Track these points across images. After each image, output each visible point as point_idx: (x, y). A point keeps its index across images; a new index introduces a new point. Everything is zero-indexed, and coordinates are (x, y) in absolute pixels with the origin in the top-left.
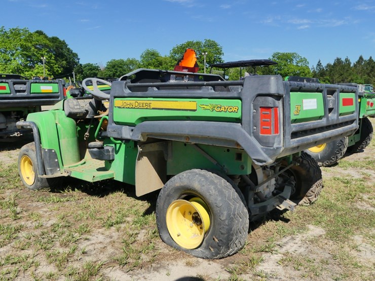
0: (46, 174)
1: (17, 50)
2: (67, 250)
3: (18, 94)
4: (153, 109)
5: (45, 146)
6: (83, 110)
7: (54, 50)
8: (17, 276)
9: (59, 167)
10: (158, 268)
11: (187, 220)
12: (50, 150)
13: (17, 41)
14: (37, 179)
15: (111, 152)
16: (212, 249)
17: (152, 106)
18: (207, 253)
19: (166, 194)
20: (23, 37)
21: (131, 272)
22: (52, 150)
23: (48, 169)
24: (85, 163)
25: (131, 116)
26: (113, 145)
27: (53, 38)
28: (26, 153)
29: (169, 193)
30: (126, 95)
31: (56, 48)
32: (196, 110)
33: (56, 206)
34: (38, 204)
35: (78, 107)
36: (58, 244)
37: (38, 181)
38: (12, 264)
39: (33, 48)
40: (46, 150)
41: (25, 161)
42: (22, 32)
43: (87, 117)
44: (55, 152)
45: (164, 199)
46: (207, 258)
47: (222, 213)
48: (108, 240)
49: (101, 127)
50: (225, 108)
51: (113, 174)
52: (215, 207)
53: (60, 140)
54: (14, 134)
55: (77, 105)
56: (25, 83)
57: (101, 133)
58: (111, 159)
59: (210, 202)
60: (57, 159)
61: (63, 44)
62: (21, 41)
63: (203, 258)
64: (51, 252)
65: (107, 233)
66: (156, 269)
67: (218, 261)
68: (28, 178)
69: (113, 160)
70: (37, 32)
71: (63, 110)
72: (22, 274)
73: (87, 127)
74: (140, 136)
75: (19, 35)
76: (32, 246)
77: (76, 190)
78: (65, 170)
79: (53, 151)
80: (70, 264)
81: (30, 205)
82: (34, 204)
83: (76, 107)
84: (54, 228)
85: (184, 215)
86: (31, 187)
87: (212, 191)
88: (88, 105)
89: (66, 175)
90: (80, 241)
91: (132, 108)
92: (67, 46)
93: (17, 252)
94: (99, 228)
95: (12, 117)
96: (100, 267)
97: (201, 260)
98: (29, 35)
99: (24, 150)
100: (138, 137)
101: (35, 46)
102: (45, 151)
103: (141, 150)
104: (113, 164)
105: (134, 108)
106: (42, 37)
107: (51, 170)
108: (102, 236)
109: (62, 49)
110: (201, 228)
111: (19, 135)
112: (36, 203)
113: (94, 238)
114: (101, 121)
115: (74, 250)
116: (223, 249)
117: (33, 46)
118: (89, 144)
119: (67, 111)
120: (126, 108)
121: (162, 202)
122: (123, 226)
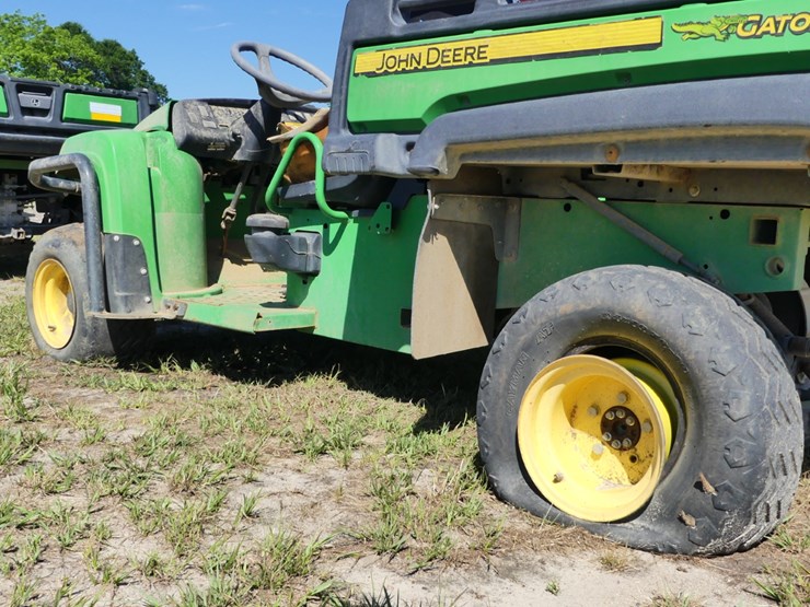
0: (108, 311)
1: (12, 70)
2: (197, 505)
3: (29, 120)
4: (494, 62)
5: (114, 225)
6: (227, 135)
7: (107, 76)
8: (39, 561)
9: (150, 294)
10: (510, 569)
11: (582, 436)
12: (127, 239)
13: (14, 49)
14: (79, 329)
15: (311, 248)
16: (690, 520)
17: (491, 54)
18: (667, 533)
19: (520, 344)
20: (30, 39)
21: (421, 575)
22: (132, 238)
23: (117, 293)
24: (220, 292)
25: (412, 97)
26: (319, 228)
27: (107, 44)
28: (54, 251)
29: (533, 339)
30: (395, 33)
31: (114, 69)
32: (660, 44)
33: (142, 398)
34: (85, 392)
35: (213, 124)
36: (162, 487)
37: (84, 332)
38: (20, 527)
39: (53, 68)
40: (116, 238)
41: (45, 280)
42: (28, 24)
43: (237, 157)
44: (140, 246)
45: (512, 359)
46: (672, 551)
47: (736, 396)
48: (321, 488)
49: (285, 172)
50: (777, 23)
51: (313, 317)
52: (710, 374)
53: (156, 215)
54: (9, 232)
55: (208, 119)
56: (47, 91)
57: (284, 192)
58: (311, 269)
59: (692, 357)
60: (146, 267)
61: (132, 60)
62: (24, 46)
63: (655, 551)
64: (143, 504)
65: (312, 468)
66: (507, 573)
67: (706, 562)
68: (53, 329)
69: (315, 274)
70: (67, 26)
71: (170, 129)
72: (54, 557)
73: (228, 196)
74: (441, 155)
75: (21, 32)
76: (79, 485)
77: (194, 365)
78: (166, 301)
79: (136, 243)
80: (210, 542)
81: (61, 394)
82: (74, 393)
83: (206, 124)
84: (143, 447)
85: (572, 416)
86: (63, 353)
87: (698, 322)
88: (242, 120)
89: (170, 315)
90: (229, 484)
91: (416, 70)
92: (140, 66)
93: (35, 499)
94: (284, 454)
95: (7, 187)
96: (316, 554)
97: (647, 556)
98: (49, 33)
99: (47, 244)
100: (433, 160)
101: (59, 62)
102: (112, 242)
103: (437, 207)
104: (315, 284)
105: (424, 69)
106: (77, 39)
107: (126, 297)
108: (297, 475)
109: (127, 73)
110: (633, 459)
111: (22, 237)
112: (79, 390)
113: (272, 478)
114: (288, 151)
115: (218, 505)
116: (731, 520)
117: (54, 61)
118: (249, 218)
119: (180, 132)
120: (396, 72)
121: (505, 370)
122: (357, 456)
